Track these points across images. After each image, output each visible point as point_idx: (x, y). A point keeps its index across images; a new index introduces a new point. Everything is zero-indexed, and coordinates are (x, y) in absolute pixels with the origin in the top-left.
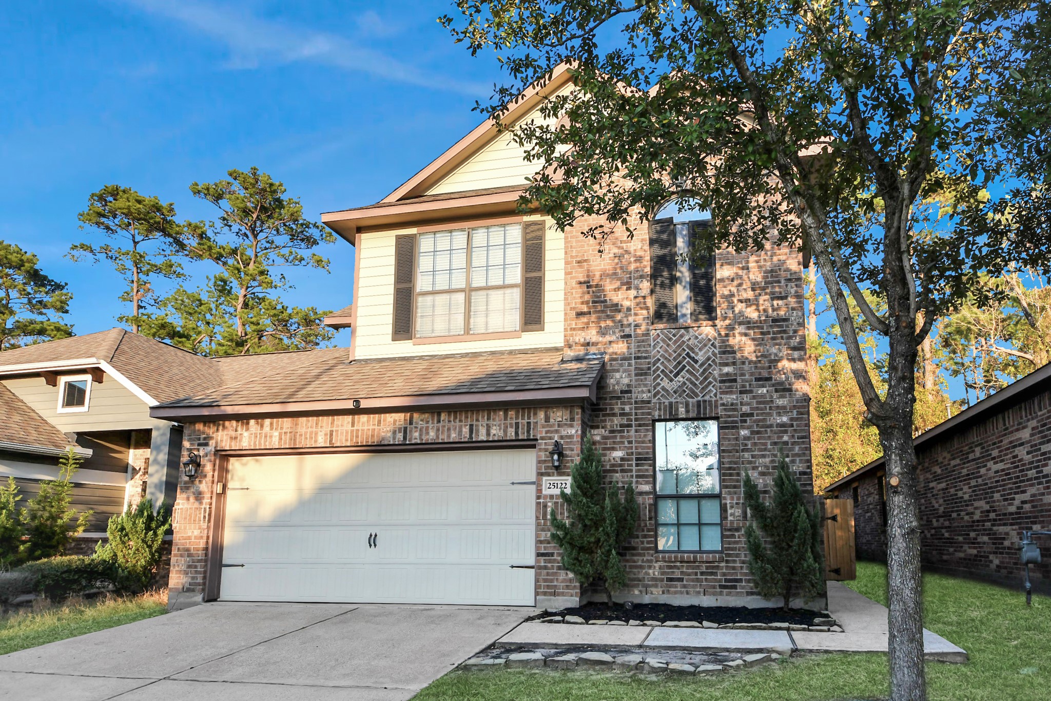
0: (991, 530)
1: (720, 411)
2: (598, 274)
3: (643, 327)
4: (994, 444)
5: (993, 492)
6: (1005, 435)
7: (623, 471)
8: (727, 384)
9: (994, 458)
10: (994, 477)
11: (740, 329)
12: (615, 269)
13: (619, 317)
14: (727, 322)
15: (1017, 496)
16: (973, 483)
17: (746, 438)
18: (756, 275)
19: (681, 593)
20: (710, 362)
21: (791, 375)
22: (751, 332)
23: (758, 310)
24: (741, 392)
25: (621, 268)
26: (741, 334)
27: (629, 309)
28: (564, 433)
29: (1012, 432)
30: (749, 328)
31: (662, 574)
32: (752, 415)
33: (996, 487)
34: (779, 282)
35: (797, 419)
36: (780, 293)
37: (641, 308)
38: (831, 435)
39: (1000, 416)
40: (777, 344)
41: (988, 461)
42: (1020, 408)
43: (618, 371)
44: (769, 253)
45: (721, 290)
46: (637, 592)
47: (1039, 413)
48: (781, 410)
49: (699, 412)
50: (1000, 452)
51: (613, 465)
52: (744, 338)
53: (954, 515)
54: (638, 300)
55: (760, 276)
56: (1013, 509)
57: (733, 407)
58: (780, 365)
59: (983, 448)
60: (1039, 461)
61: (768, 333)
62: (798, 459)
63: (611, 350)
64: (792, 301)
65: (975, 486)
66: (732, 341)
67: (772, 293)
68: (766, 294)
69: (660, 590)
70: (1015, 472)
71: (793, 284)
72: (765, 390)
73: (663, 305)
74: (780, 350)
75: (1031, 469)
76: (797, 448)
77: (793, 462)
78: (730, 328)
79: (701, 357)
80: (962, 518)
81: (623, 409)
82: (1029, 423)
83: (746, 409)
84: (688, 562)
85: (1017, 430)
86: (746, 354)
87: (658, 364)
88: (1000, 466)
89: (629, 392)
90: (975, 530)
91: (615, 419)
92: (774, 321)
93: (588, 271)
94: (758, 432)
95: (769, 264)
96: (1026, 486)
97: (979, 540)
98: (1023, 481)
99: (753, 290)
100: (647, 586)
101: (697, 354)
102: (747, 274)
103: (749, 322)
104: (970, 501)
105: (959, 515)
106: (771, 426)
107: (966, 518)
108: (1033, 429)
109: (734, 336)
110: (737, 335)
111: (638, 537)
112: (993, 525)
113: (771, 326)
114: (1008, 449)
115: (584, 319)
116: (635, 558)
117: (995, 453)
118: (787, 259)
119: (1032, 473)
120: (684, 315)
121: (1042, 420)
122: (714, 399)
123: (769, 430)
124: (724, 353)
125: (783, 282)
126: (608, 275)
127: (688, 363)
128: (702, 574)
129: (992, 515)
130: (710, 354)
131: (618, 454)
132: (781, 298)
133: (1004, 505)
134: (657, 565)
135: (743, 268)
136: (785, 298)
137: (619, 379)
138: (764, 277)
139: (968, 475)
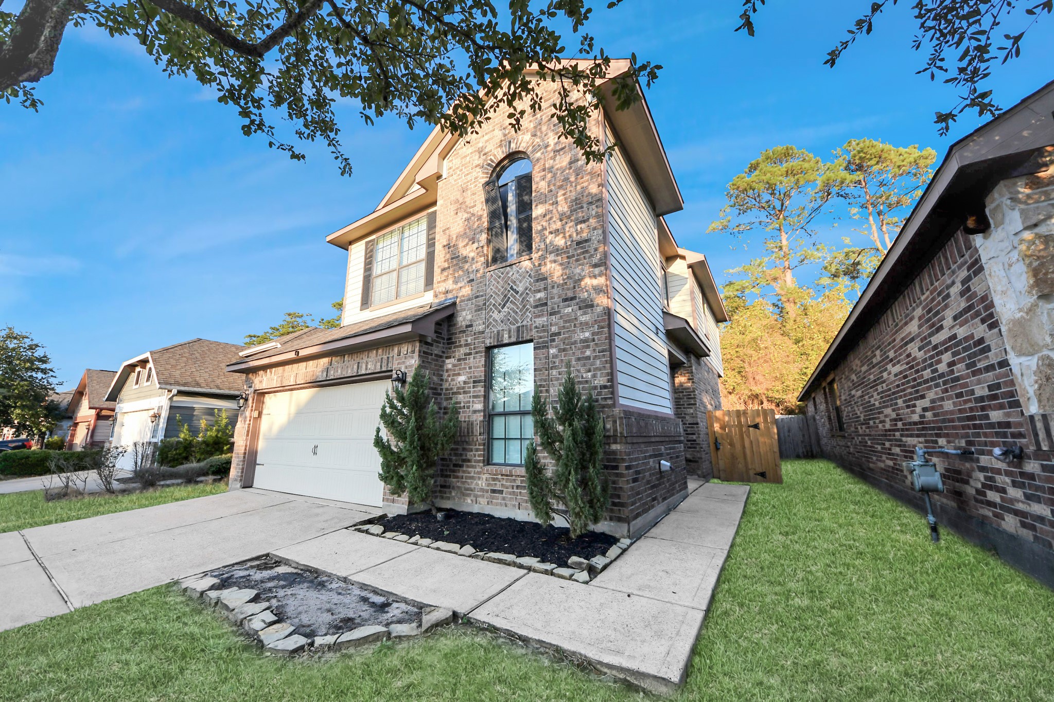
0: (901, 441)
1: (534, 333)
2: (454, 237)
3: (481, 271)
4: (889, 344)
5: (896, 398)
6: (896, 332)
7: (465, 392)
8: (539, 309)
9: (891, 360)
10: (895, 381)
11: (551, 257)
12: (465, 230)
13: (466, 266)
14: (540, 253)
15: (918, 403)
16: (880, 389)
17: (555, 356)
18: (563, 207)
19: (501, 505)
20: (527, 291)
21: (592, 292)
22: (560, 258)
23: (564, 237)
24: (551, 314)
25: (469, 228)
26: (551, 262)
27: (473, 259)
28: (408, 364)
29: (901, 328)
30: (557, 255)
31: (489, 485)
32: (559, 334)
33: (898, 392)
34: (582, 207)
35: (598, 333)
36: (583, 217)
37: (480, 256)
38: (804, 357)
39: (889, 312)
40: (580, 265)
41: (887, 364)
42: (904, 297)
43: (465, 310)
44: (574, 184)
45: (536, 227)
46: (469, 501)
47: (923, 298)
48: (585, 326)
49: (518, 337)
50: (895, 352)
51: (458, 388)
52: (553, 265)
53: (871, 422)
54: (478, 250)
55: (566, 206)
56: (916, 418)
57: (544, 328)
58: (583, 283)
59: (881, 351)
60: (932, 357)
61: (573, 256)
62: (599, 373)
63: (461, 294)
64: (593, 222)
65: (882, 392)
66: (543, 269)
67: (577, 219)
68: (571, 221)
69: (486, 500)
70: (911, 374)
71: (594, 207)
72: (570, 309)
73: (497, 250)
74: (583, 270)
75: (925, 369)
76: (598, 362)
77: (594, 376)
78: (543, 258)
79: (520, 289)
80: (877, 427)
81: (467, 341)
82: (915, 313)
83: (554, 329)
84: (507, 475)
85: (906, 324)
86: (555, 279)
87: (491, 300)
88: (897, 368)
89: (471, 326)
90: (889, 440)
91: (461, 349)
92: (578, 243)
93: (449, 236)
94: (564, 350)
95: (574, 194)
96: (924, 389)
97: (893, 451)
98: (919, 384)
99: (561, 220)
100: (476, 496)
101: (518, 286)
102: (556, 208)
103: (558, 250)
104: (880, 408)
105: (875, 423)
106: (575, 342)
107: (880, 426)
108: (920, 318)
109: (545, 264)
110: (548, 263)
111: (472, 451)
112: (902, 435)
113: (575, 249)
114: (901, 347)
115: (445, 273)
116: (470, 469)
117: (891, 354)
118: (589, 184)
119: (927, 374)
120: (512, 255)
121: (927, 305)
122: (530, 323)
123: (573, 346)
124: (537, 281)
125: (585, 206)
126: (461, 236)
127: (512, 295)
128: (518, 487)
129: (900, 425)
130: (528, 284)
131: (462, 378)
132: (584, 222)
133: (907, 414)
134: (484, 477)
135: (553, 204)
136: (588, 220)
137: (464, 317)
138: (569, 207)
139: (875, 381)
